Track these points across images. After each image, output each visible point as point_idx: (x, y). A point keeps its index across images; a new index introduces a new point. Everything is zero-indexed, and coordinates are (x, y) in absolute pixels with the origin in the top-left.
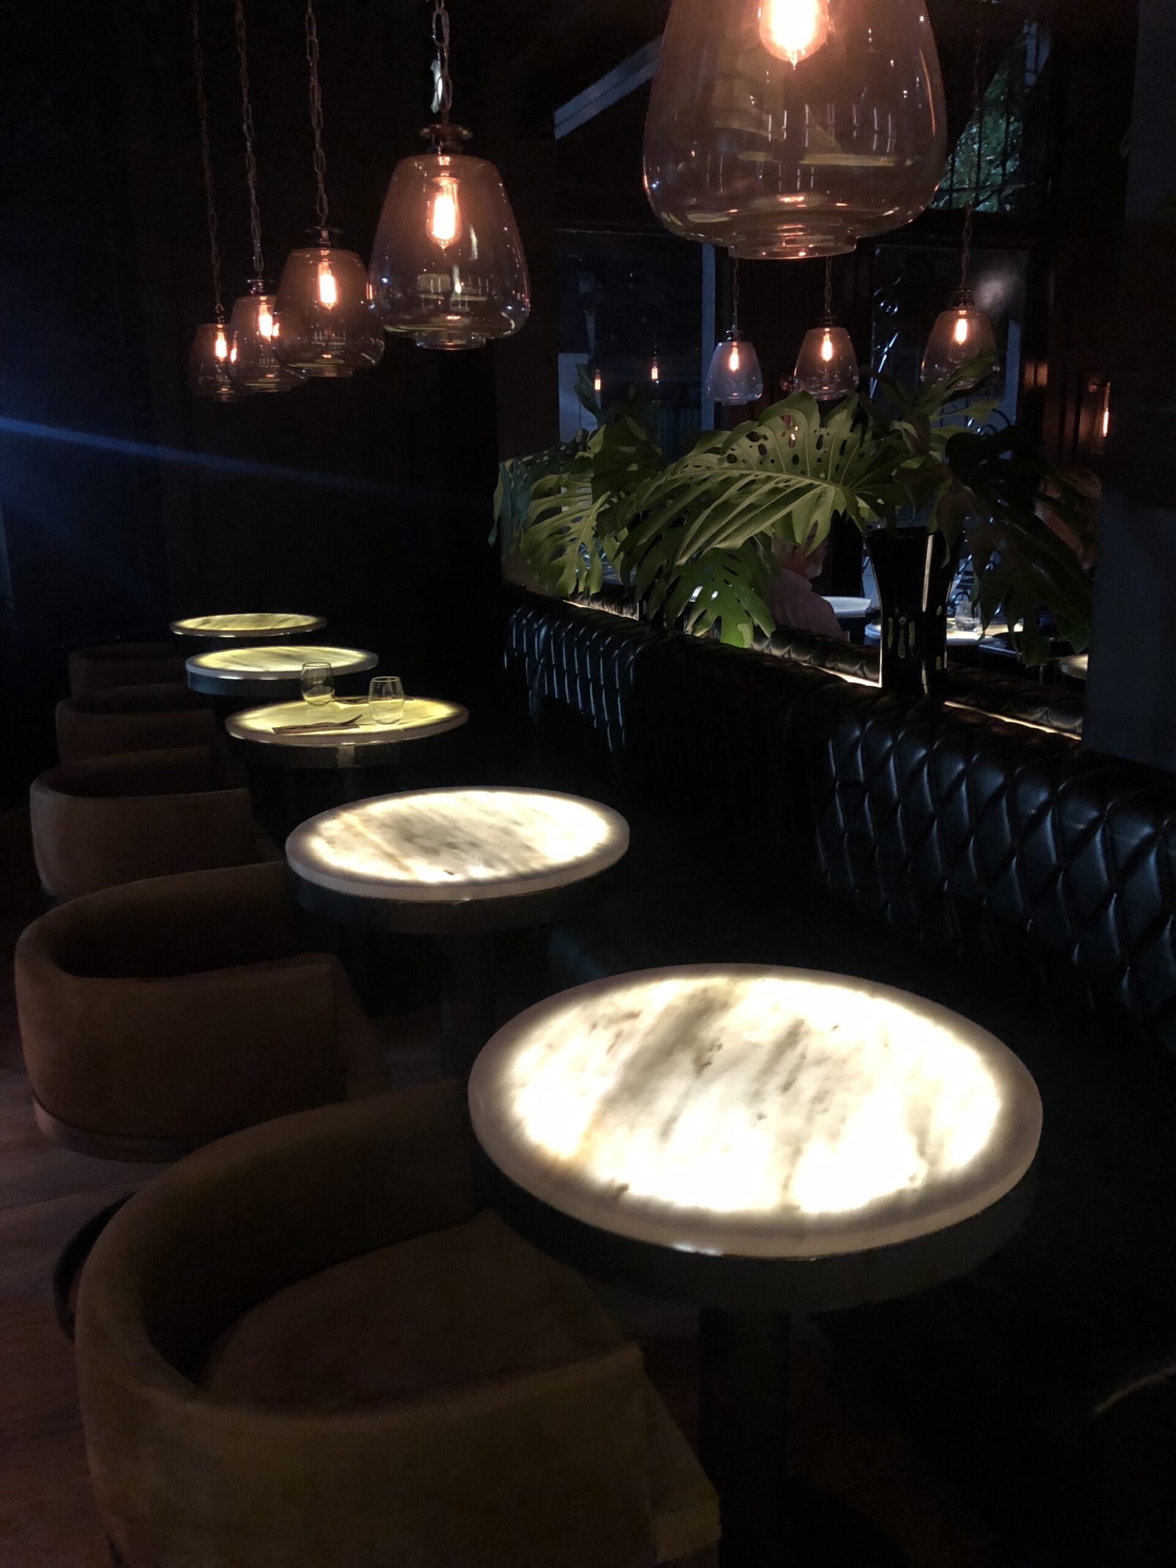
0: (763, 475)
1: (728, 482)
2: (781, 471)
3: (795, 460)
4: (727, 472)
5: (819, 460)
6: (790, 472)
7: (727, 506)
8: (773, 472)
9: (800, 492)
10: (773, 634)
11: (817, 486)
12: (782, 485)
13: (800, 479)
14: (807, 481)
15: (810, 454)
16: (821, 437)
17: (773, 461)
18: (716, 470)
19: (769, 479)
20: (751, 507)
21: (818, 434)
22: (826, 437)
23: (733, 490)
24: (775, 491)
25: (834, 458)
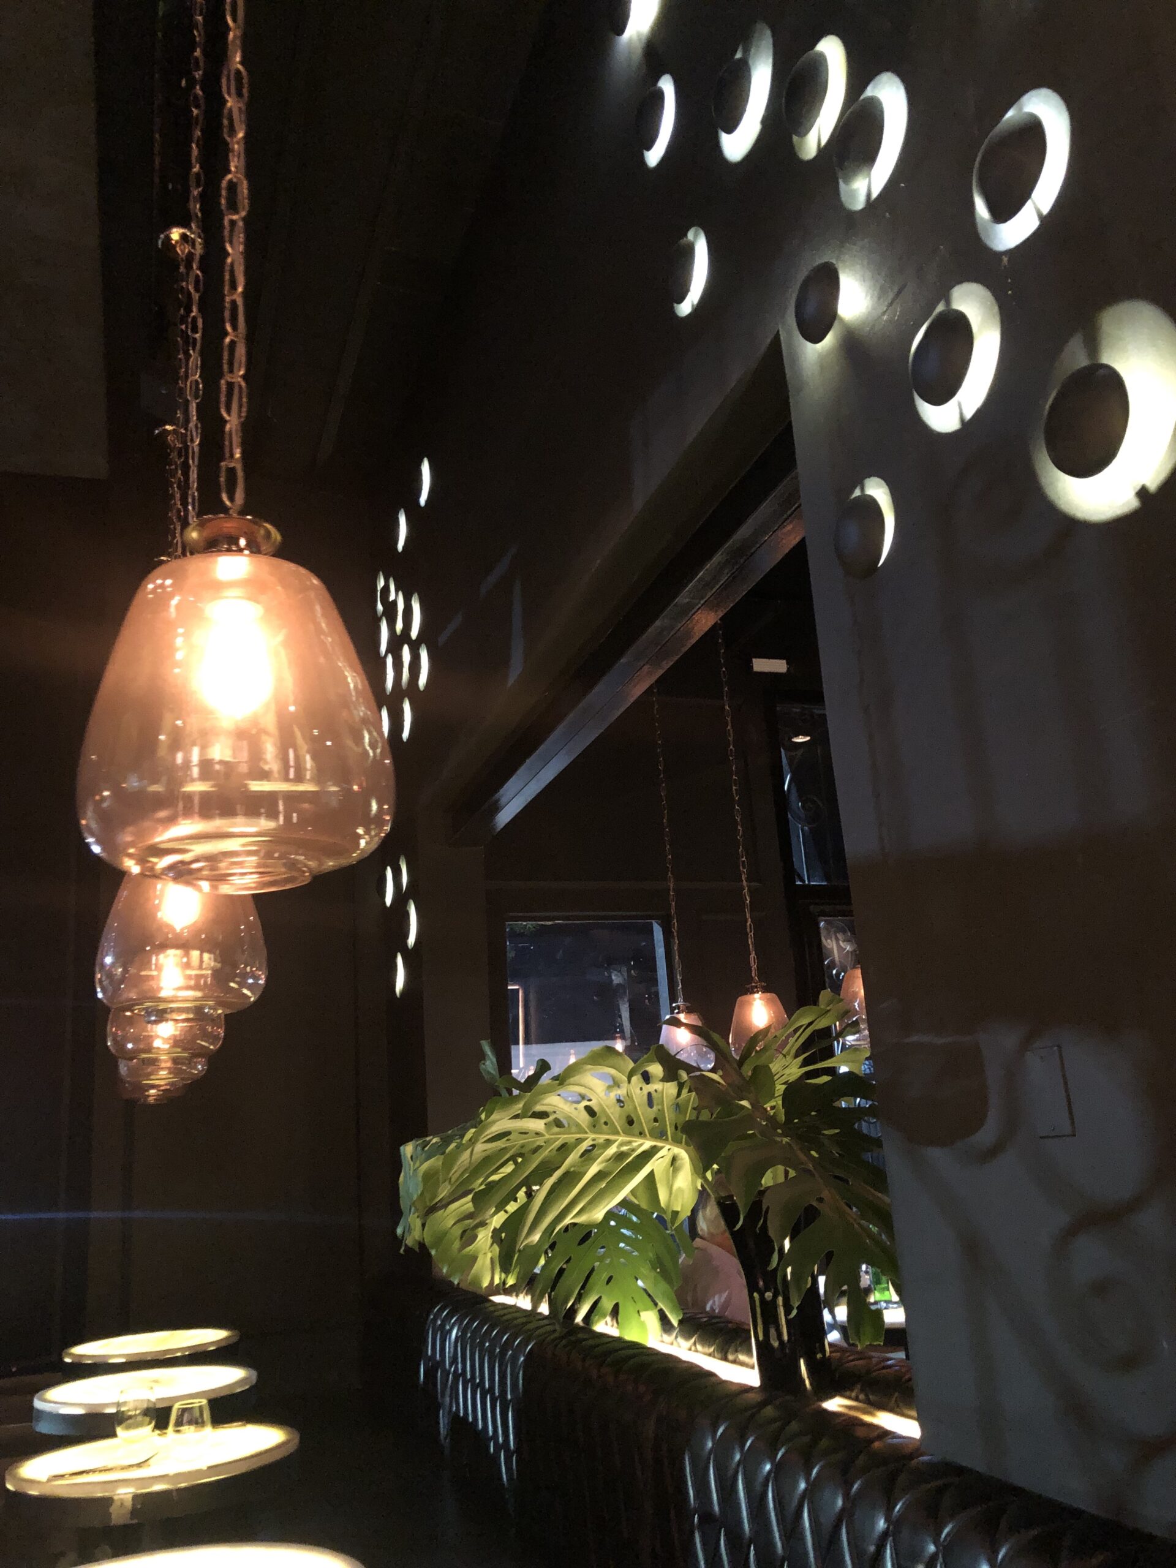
0: (601, 1138)
1: (564, 1149)
2: (617, 1133)
3: (631, 1122)
4: (560, 1138)
5: (656, 1120)
6: (626, 1133)
7: (571, 1178)
8: (609, 1134)
9: (647, 1155)
10: (681, 1322)
11: (662, 1148)
12: (624, 1148)
13: (641, 1141)
14: (647, 1144)
15: (644, 1114)
16: (649, 1094)
17: (606, 1123)
18: (547, 1136)
19: (608, 1143)
20: (600, 1176)
21: (645, 1092)
22: (654, 1095)
23: (573, 1157)
24: (620, 1156)
25: (669, 1117)
